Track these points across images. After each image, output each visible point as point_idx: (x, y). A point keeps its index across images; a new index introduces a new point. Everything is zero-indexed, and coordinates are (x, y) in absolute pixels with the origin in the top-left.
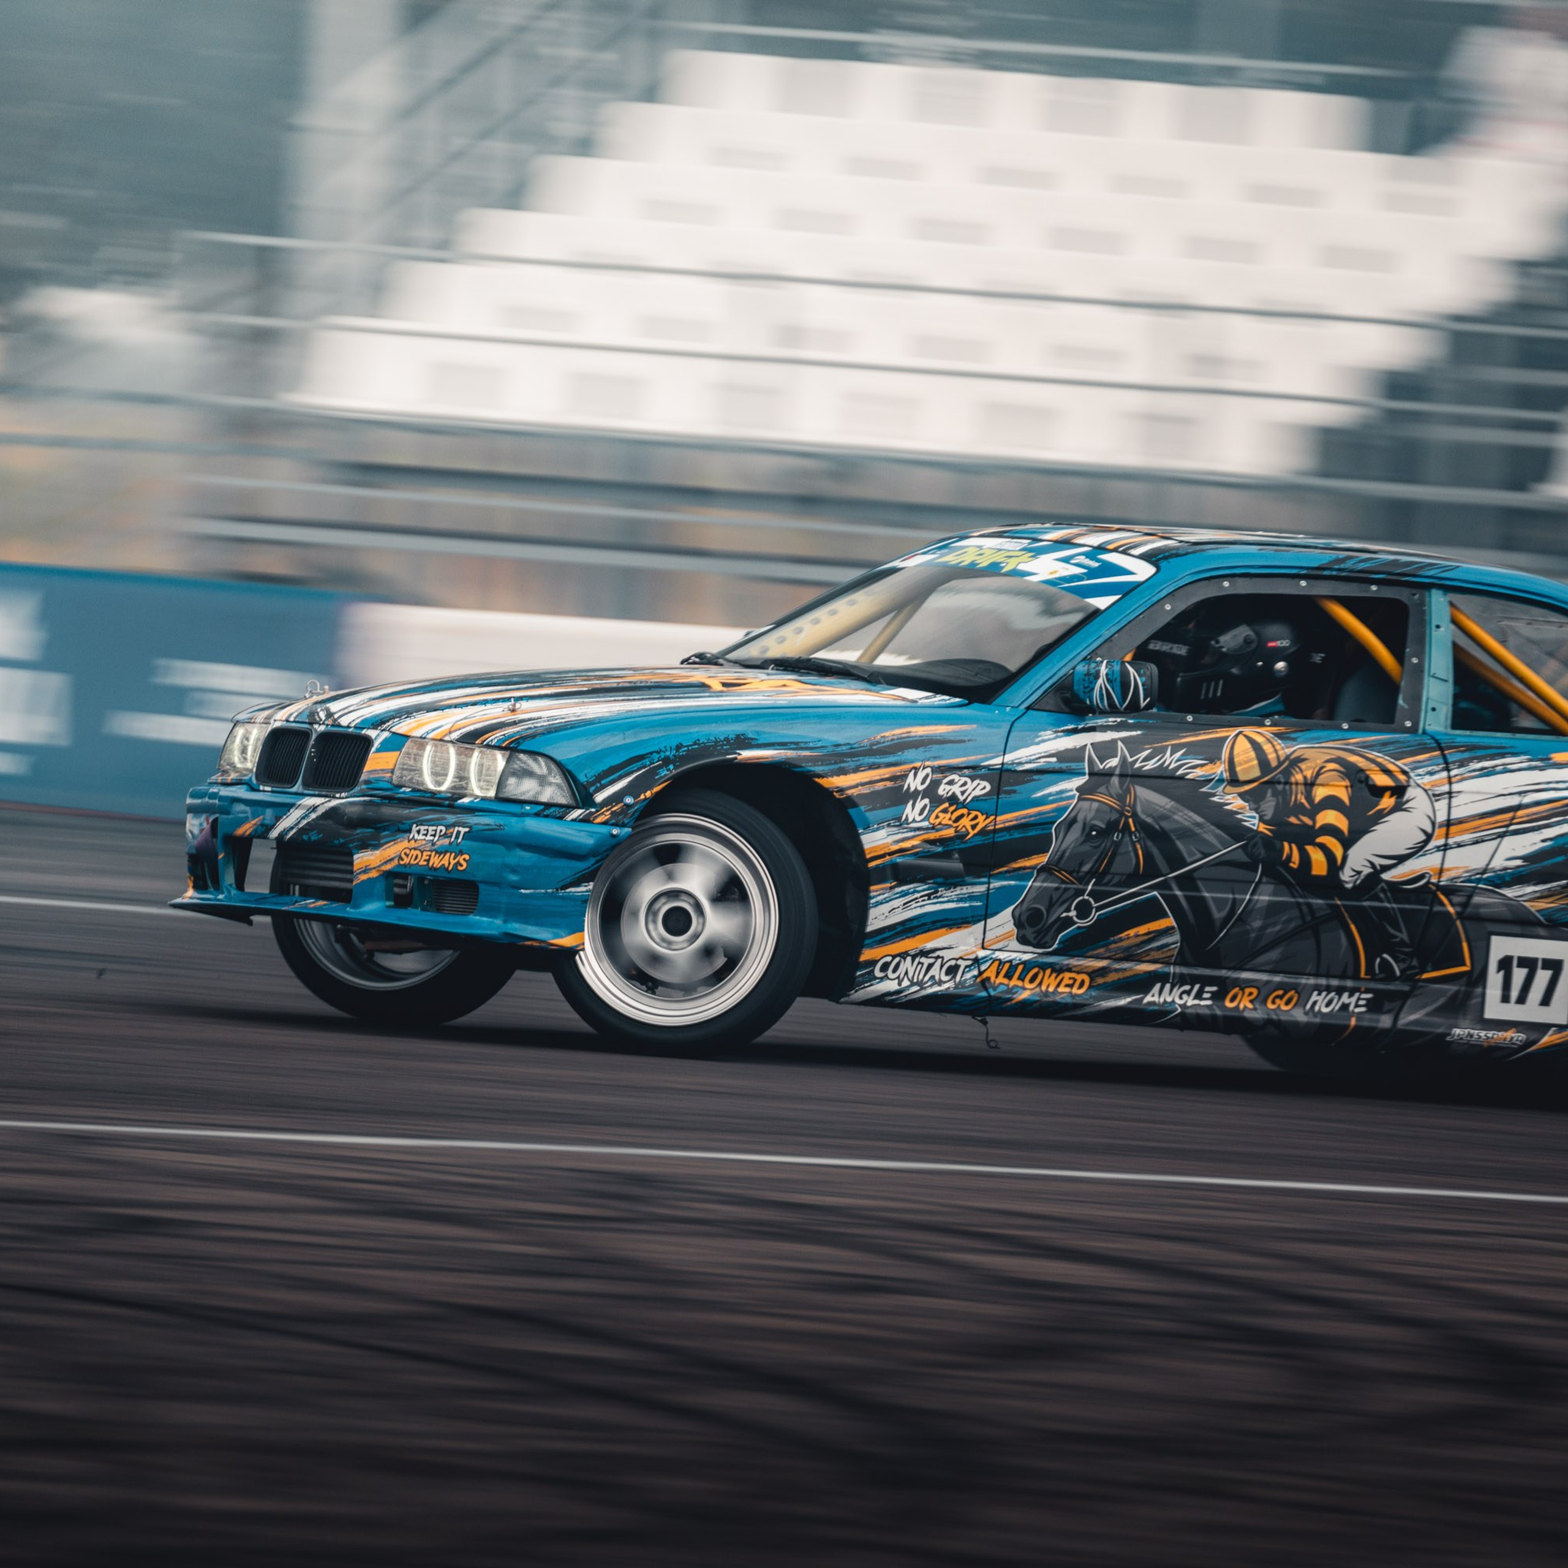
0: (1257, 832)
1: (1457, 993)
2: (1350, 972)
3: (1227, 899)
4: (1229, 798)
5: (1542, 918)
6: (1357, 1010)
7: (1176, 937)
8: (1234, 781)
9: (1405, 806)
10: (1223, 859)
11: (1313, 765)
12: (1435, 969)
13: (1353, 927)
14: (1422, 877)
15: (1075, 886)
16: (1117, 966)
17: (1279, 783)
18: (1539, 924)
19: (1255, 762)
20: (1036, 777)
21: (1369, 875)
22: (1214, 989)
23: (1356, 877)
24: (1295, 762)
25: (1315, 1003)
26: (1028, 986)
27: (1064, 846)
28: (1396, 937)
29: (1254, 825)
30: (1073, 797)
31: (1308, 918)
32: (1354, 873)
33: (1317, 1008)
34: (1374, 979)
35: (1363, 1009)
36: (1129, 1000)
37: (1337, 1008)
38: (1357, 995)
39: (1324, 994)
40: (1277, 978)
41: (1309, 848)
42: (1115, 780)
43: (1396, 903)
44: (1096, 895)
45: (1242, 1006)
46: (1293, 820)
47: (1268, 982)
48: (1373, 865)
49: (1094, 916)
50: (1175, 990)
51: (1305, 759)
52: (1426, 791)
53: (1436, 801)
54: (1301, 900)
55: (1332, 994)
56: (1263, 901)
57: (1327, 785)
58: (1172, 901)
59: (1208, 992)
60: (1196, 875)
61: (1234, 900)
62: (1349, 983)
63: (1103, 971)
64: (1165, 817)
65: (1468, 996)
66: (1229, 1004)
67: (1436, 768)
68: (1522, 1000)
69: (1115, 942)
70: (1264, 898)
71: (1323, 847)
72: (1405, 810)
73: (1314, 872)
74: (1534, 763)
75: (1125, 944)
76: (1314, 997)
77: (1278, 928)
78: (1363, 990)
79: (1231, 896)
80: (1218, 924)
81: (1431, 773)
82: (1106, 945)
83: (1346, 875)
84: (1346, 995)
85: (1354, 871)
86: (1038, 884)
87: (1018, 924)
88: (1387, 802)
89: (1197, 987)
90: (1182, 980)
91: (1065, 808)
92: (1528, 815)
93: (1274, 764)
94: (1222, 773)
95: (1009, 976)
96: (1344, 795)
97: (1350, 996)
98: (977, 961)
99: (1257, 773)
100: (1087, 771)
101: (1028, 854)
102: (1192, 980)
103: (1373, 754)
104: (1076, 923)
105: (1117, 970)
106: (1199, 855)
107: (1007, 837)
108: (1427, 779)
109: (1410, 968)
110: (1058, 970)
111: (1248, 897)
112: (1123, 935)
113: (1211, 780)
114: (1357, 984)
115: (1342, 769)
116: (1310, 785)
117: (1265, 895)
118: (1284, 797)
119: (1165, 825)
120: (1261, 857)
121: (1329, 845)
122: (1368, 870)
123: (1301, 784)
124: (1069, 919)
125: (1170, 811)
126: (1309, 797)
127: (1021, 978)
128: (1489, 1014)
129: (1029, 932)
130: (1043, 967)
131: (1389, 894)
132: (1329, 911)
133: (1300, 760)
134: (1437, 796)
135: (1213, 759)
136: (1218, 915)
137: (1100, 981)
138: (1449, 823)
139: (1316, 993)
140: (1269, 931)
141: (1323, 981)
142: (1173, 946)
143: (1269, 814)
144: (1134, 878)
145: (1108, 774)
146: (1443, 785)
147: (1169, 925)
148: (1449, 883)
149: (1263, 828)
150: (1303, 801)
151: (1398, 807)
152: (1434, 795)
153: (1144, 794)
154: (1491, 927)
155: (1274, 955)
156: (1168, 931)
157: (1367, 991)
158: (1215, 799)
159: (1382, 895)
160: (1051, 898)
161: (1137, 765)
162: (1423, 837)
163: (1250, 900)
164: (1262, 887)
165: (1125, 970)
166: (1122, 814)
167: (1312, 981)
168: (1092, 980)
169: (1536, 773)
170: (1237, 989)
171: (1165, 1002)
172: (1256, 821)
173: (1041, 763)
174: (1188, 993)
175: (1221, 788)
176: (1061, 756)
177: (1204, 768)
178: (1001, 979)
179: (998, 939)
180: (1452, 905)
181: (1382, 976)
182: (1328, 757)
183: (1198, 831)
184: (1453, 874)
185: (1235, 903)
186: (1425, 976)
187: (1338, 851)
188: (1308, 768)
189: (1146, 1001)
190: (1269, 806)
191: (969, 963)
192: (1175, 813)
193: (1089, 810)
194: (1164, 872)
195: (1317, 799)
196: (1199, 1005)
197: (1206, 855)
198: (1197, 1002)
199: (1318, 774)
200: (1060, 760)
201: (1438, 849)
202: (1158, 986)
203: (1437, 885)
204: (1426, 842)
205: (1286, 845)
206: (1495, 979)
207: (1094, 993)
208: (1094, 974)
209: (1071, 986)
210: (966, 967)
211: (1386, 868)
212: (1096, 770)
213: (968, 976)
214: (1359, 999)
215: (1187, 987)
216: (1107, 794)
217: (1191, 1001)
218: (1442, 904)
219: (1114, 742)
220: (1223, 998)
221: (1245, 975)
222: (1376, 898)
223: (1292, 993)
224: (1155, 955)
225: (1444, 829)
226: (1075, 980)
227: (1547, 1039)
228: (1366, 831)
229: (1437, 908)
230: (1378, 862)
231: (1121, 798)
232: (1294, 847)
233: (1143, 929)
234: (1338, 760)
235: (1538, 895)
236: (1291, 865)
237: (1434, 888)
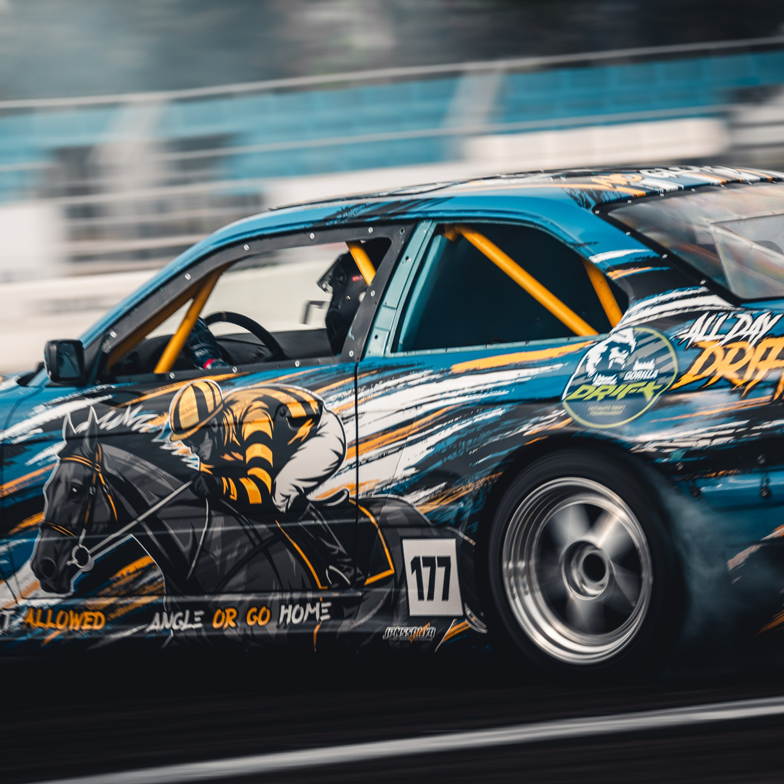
0: (200, 473)
1: (390, 593)
2: (308, 585)
3: (188, 534)
4: (175, 445)
5: (428, 521)
6: (323, 618)
7: (158, 572)
8: (178, 430)
9: (319, 433)
10: (177, 499)
11: (243, 405)
12: (372, 575)
13: (295, 545)
14: (341, 493)
15: (71, 538)
16: (122, 602)
17: (214, 425)
18: (426, 526)
19: (196, 410)
20: (27, 447)
21: (296, 498)
22: (201, 613)
23: (287, 501)
24: (228, 405)
25: (286, 616)
26: (60, 627)
27: (55, 504)
28: (334, 550)
29: (196, 466)
30: (55, 461)
31: (257, 542)
32: (284, 498)
33: (288, 620)
34: (330, 589)
35: (327, 617)
36: (135, 630)
37: (305, 618)
38: (318, 605)
39: (290, 607)
40: (249, 598)
41: (243, 481)
42: (87, 441)
43: (327, 519)
44: (89, 543)
45: (226, 625)
46: (227, 457)
47: (241, 602)
48: (298, 489)
49: (91, 560)
50: (172, 617)
51: (236, 402)
52: (336, 416)
53: (344, 424)
54: (247, 527)
55: (297, 607)
56: (217, 532)
57: (253, 422)
58: (146, 540)
59: (197, 616)
60: (159, 516)
61: (194, 533)
62: (310, 595)
63: (111, 608)
64: (127, 468)
65: (397, 596)
66: (216, 625)
67: (345, 394)
68: (431, 597)
69: (115, 582)
70: (218, 529)
71: (254, 478)
72: (319, 435)
73: (252, 501)
74: (433, 377)
75: (122, 582)
76: (283, 611)
77: (235, 554)
78: (321, 600)
79: (191, 531)
80: (187, 556)
81: (340, 399)
82: (110, 585)
83: (278, 501)
84: (309, 606)
85: (283, 495)
86: (44, 539)
87: (38, 575)
88: (304, 430)
89: (188, 613)
90: (173, 608)
91: (50, 472)
92: (419, 427)
93: (210, 408)
94: (168, 424)
95: (44, 620)
96: (267, 429)
97: (313, 606)
98: (18, 610)
99: (196, 419)
100: (64, 436)
101: (29, 515)
102: (182, 607)
103: (292, 388)
104: (79, 569)
105: (122, 606)
106: (157, 498)
107: (12, 502)
108: (337, 404)
109: (356, 575)
110: (79, 610)
111: (204, 530)
112: (119, 575)
113: (160, 431)
114: (316, 596)
115: (266, 406)
116: (239, 424)
117: (218, 526)
118: (218, 437)
119: (127, 474)
120: (206, 494)
121: (259, 476)
122: (294, 494)
123: (232, 424)
124: (73, 565)
125: (129, 463)
126: (239, 435)
127: (53, 621)
128: (413, 612)
129: (49, 581)
130: (67, 609)
131: (319, 513)
132: (272, 534)
133: (233, 402)
134: (346, 419)
135: (161, 413)
136: (185, 549)
137: (113, 616)
138: (357, 442)
139: (283, 607)
140: (229, 557)
141: (287, 596)
142: (159, 580)
143: (207, 455)
144: (113, 526)
145: (80, 437)
146: (350, 408)
147: (150, 561)
148: (365, 496)
149: (204, 468)
150: (235, 439)
151: (313, 434)
152: (343, 419)
153: (108, 450)
154: (401, 532)
155: (241, 577)
156: (149, 568)
157: (325, 600)
158: (165, 447)
159: (313, 514)
160: (55, 550)
161: (102, 426)
162: (336, 458)
163: (206, 533)
164: (215, 520)
165: (127, 605)
166: (93, 470)
167: (278, 597)
168: (106, 616)
169: (434, 385)
170: (219, 612)
171: (165, 628)
172: (198, 463)
173: (31, 435)
174: (183, 619)
175: (168, 437)
176: (47, 426)
177: (154, 421)
178: (39, 624)
179: (29, 590)
180: (374, 516)
181: (336, 585)
182: (256, 396)
183: (153, 477)
184: (367, 488)
185: (195, 537)
186: (369, 581)
187: (267, 479)
188: (238, 409)
189: (148, 630)
190: (207, 447)
191: (12, 612)
192: (133, 464)
193: (69, 471)
194: (133, 516)
195: (246, 437)
196: (192, 629)
197: (162, 498)
198: (190, 626)
199: (246, 413)
200: (45, 431)
201: (351, 466)
202: (157, 616)
203: (356, 499)
204: (340, 462)
205: (224, 479)
206: (411, 578)
207: (109, 628)
208: (108, 610)
209: (91, 623)
210: (12, 616)
211: (309, 490)
212: (71, 434)
213: (15, 623)
214: (321, 609)
215: (180, 614)
216: (81, 455)
217: (185, 626)
218: (365, 516)
219: (88, 408)
220: (211, 621)
221: (223, 598)
222: (309, 517)
223: (264, 609)
224: (150, 589)
225: (354, 448)
226: (93, 617)
227: (451, 630)
228: (288, 458)
229: (362, 520)
230: (302, 485)
231: (92, 457)
232: (230, 480)
233: (131, 568)
234: (265, 399)
235: (428, 498)
236: (231, 497)
237: (354, 503)
